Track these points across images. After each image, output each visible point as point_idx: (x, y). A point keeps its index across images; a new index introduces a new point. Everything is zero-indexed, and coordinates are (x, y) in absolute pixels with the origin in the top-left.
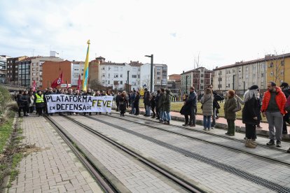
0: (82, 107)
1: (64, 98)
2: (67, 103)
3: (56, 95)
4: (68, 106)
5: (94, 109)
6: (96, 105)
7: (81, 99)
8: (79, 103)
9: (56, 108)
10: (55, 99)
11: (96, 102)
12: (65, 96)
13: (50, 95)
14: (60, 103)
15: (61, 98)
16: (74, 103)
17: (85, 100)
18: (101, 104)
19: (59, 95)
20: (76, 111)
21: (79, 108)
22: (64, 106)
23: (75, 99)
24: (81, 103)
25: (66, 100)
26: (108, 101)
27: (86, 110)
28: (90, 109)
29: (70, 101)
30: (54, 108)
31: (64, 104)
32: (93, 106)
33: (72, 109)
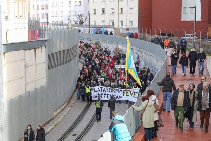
0: (115, 96)
4: (106, 95)
10: (96, 90)
12: (104, 87)
15: (100, 89)
16: (110, 93)
17: (117, 92)
22: (103, 96)
24: (115, 94)
25: (104, 91)
26: (135, 92)
27: (118, 99)
28: (121, 98)
29: (107, 92)
30: (96, 96)
31: (103, 94)
32: (123, 95)
33: (109, 98)
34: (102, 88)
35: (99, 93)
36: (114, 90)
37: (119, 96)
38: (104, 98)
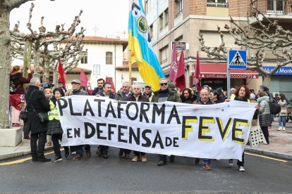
0: (151, 137)
1: (104, 106)
2: (111, 120)
4: (115, 130)
5: (190, 149)
7: (149, 114)
8: (144, 126)
9: (83, 132)
11: (195, 124)
12: (107, 99)
14: (94, 121)
15: (94, 106)
16: (129, 123)
17: (158, 118)
19: (91, 99)
20: (134, 147)
21: (142, 141)
22: (105, 129)
23: (132, 110)
24: (149, 126)
25: (108, 111)
26: (236, 120)
27: (162, 147)
28: (174, 146)
29: (119, 117)
30: (77, 132)
31: (104, 125)
32: (183, 136)
33: (126, 141)
34: (99, 101)
35: (88, 118)
36: (147, 110)
37: (167, 138)
38: (110, 139)
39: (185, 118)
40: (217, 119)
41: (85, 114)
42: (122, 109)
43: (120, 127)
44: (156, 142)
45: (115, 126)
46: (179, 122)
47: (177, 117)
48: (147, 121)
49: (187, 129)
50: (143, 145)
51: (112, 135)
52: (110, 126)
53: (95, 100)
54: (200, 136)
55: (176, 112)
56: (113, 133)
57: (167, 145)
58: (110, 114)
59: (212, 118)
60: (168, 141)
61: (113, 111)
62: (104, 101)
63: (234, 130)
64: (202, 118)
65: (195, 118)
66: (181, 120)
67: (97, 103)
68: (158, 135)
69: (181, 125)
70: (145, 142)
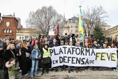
1: (67, 50)
2: (69, 55)
3: (59, 47)
5: (98, 63)
6: (99, 58)
8: (82, 57)
9: (59, 61)
10: (57, 52)
11: (100, 55)
12: (68, 47)
13: (53, 48)
15: (63, 50)
16: (76, 56)
18: (105, 57)
19: (61, 47)
20: (78, 65)
21: (81, 62)
22: (66, 59)
23: (78, 51)
25: (68, 52)
26: (112, 54)
27: (88, 64)
28: (93, 63)
29: (73, 54)
30: (57, 62)
31: (67, 57)
32: (96, 60)
33: (75, 63)
34: (65, 48)
36: (84, 51)
37: (90, 61)
38: (68, 63)
39: (97, 53)
40: (107, 53)
41: (60, 54)
42: (74, 51)
43: (73, 58)
44: (86, 62)
45: (71, 57)
46: (95, 55)
47: (94, 53)
48: (84, 55)
49: (97, 57)
50: (81, 64)
51: (69, 61)
52: (69, 57)
53: (63, 47)
54: (101, 59)
55: (94, 51)
56: (70, 60)
57: (90, 63)
58: (69, 53)
59: (105, 53)
60: (91, 61)
61: (70, 52)
62: (66, 48)
63: (112, 57)
64: (102, 53)
65: (100, 53)
66: (96, 54)
67: (64, 48)
68: (87, 60)
69: (95, 56)
70: (82, 63)
